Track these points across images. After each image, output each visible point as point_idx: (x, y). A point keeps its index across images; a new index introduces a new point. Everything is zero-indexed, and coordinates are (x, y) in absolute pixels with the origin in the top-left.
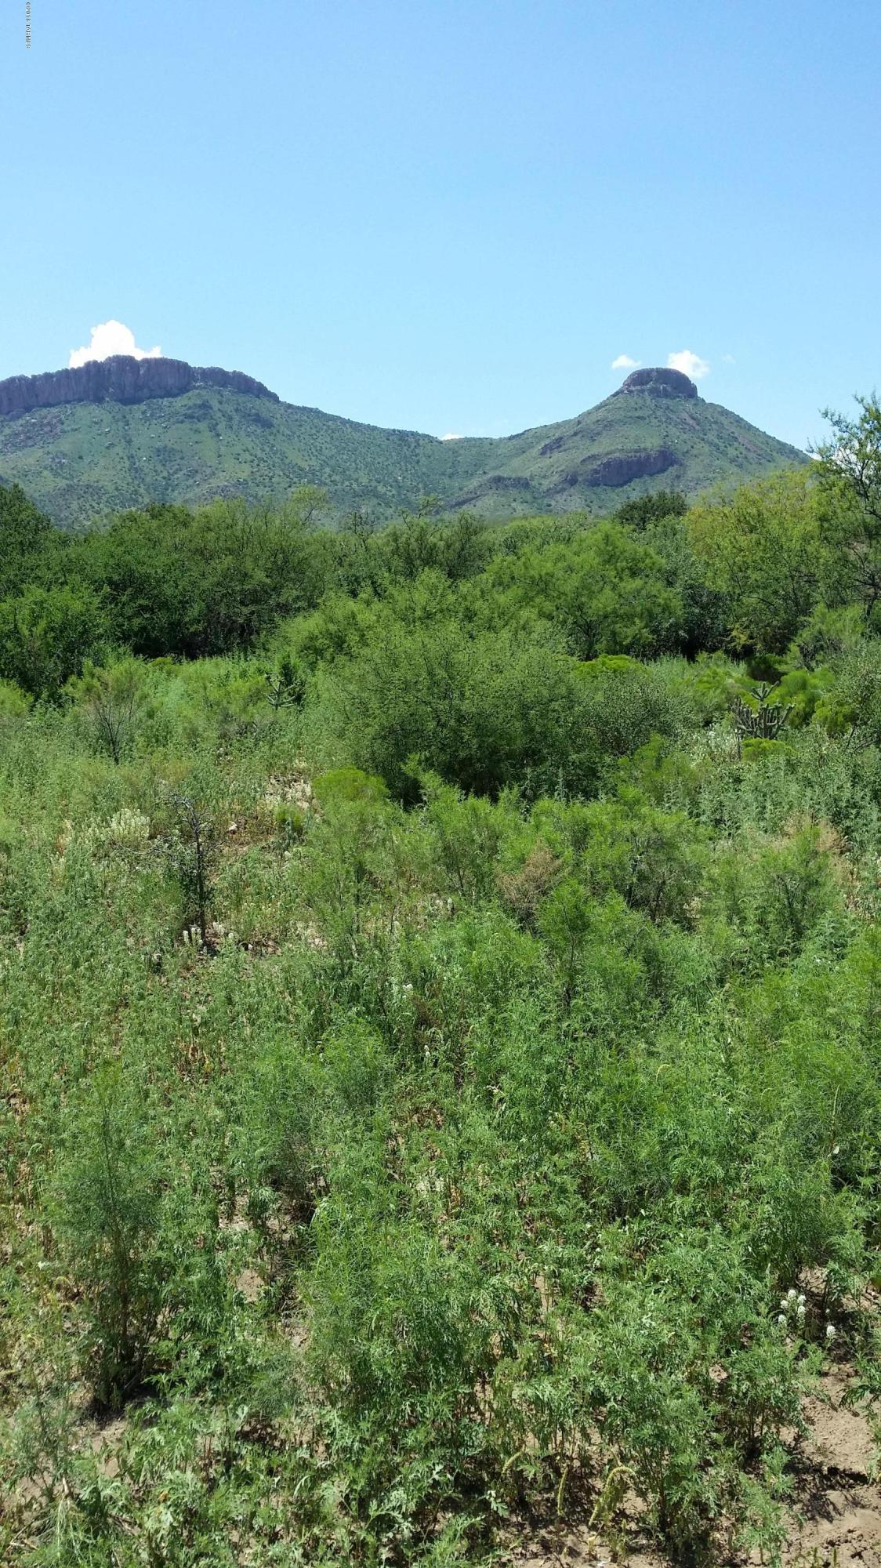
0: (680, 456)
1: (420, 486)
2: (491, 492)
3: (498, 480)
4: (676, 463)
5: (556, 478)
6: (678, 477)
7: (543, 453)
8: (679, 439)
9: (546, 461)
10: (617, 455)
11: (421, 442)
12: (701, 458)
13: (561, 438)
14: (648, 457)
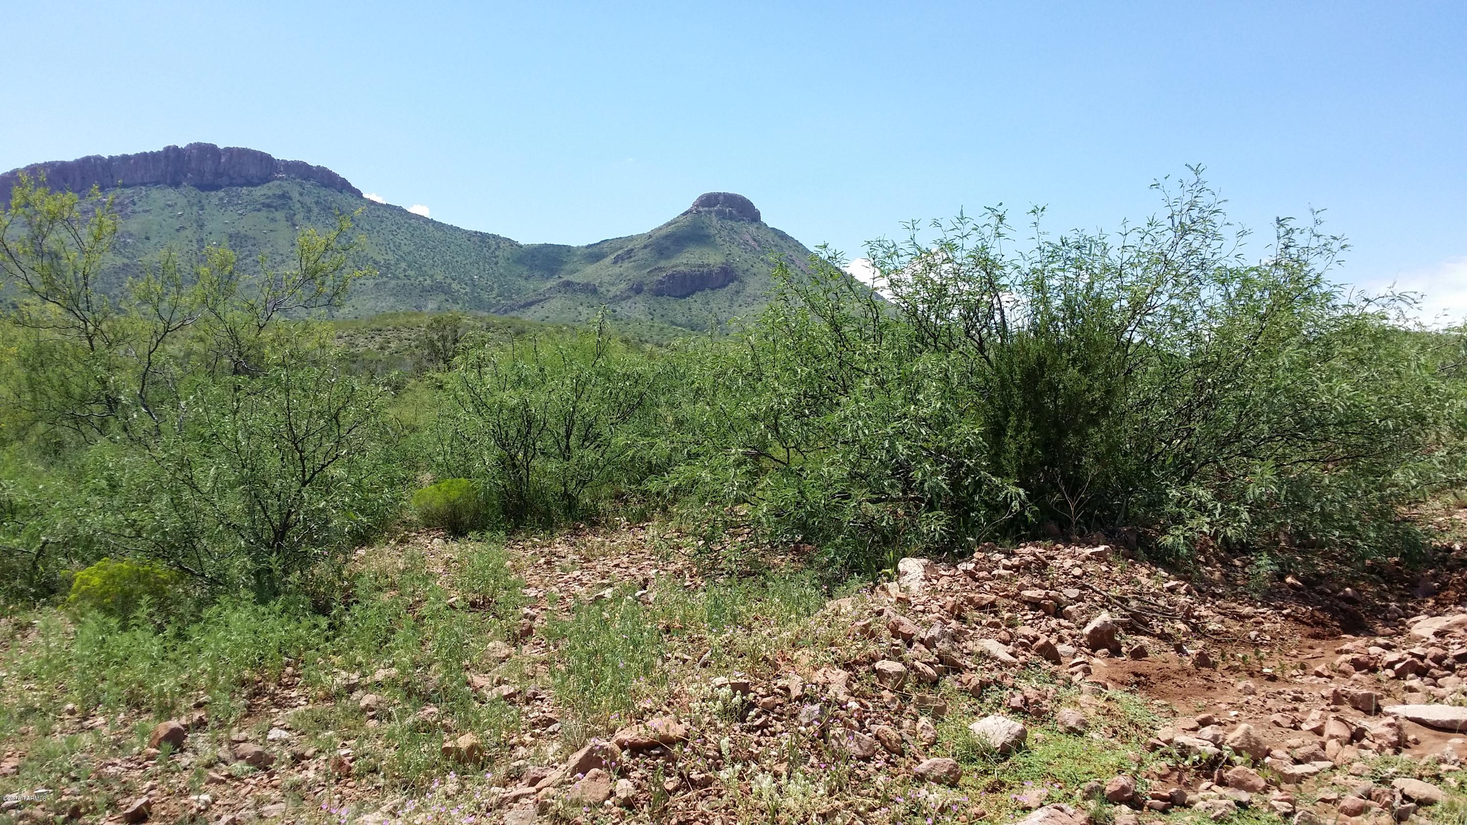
0: (741, 273)
1: (495, 285)
2: (559, 295)
3: (568, 284)
4: (737, 279)
5: (623, 286)
6: (738, 292)
7: (615, 262)
8: (739, 257)
9: (617, 270)
10: (682, 268)
11: (502, 245)
12: (759, 276)
13: (632, 250)
14: (710, 272)
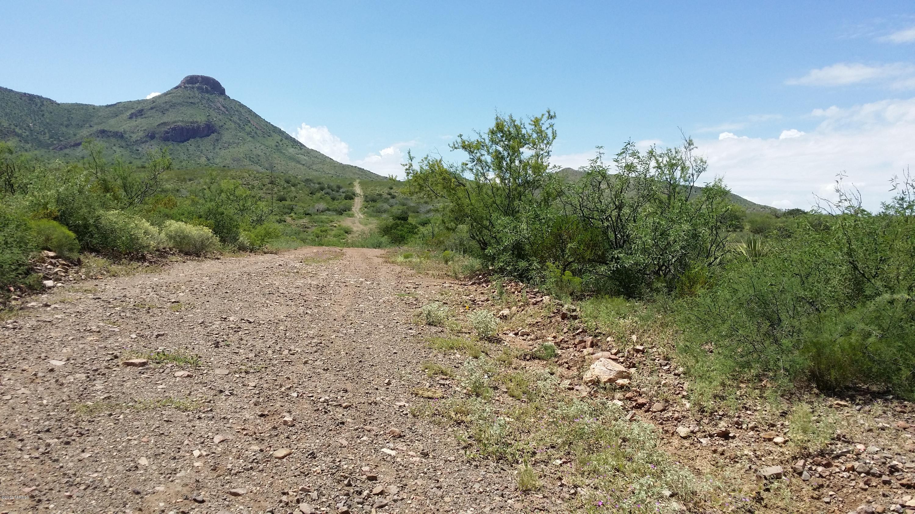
0: (218, 128)
1: (46, 131)
2: (98, 139)
3: (103, 132)
4: (216, 132)
5: (141, 134)
6: (217, 140)
7: (131, 118)
8: (216, 119)
9: (133, 123)
10: (180, 124)
11: (45, 103)
12: (230, 130)
13: (143, 110)
14: (199, 127)
